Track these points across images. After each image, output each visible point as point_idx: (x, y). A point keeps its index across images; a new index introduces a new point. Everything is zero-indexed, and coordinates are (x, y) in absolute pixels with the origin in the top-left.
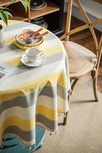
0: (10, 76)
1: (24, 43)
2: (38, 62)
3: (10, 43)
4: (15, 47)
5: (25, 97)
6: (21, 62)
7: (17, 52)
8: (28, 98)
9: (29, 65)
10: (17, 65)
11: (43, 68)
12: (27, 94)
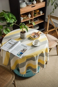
0: (29, 50)
1: (33, 37)
2: (38, 44)
3: (28, 37)
4: (30, 38)
5: (34, 57)
6: (32, 44)
7: (31, 40)
8: (35, 58)
9: (35, 46)
10: (31, 46)
11: (40, 46)
12: (35, 56)
